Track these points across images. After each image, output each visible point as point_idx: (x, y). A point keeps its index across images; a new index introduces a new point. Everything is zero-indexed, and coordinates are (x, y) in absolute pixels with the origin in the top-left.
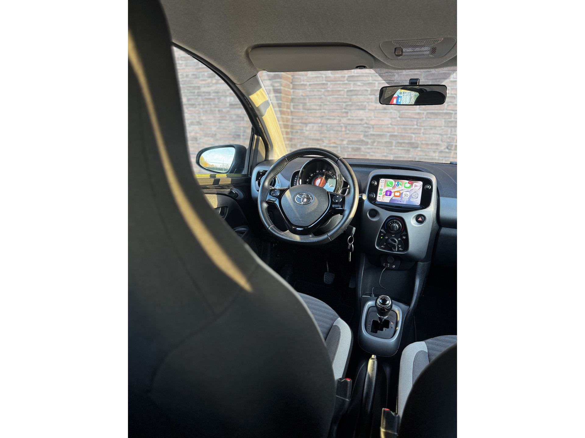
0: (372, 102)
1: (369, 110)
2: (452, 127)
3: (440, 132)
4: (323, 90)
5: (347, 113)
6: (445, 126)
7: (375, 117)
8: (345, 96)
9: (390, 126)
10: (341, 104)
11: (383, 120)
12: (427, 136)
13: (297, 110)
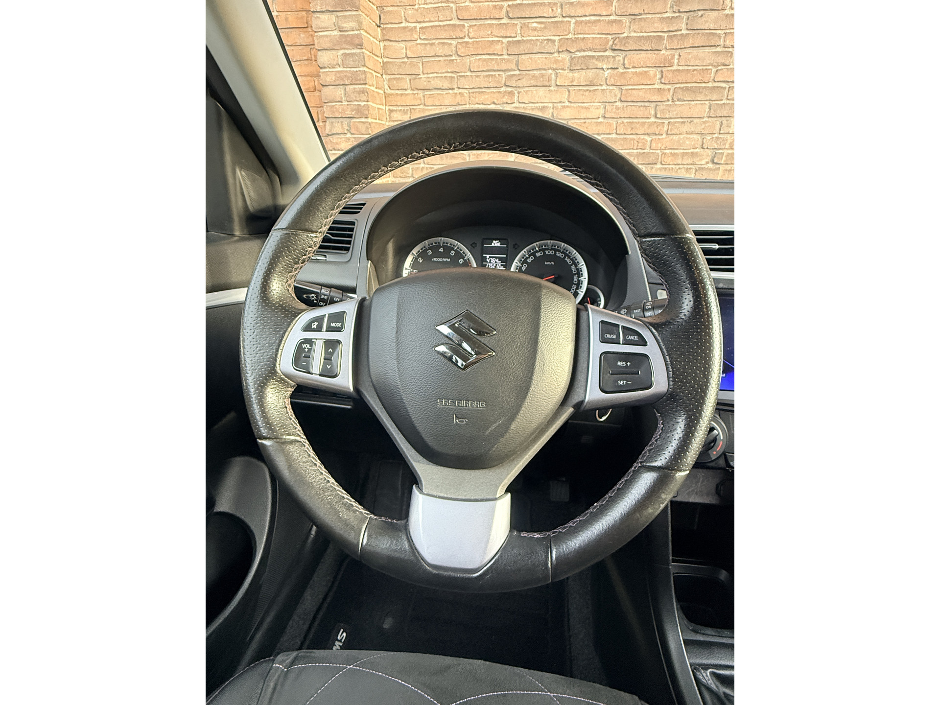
0: (563, 69)
1: (557, 85)
2: (724, 117)
3: (699, 129)
4: (454, 42)
5: (511, 94)
6: (709, 117)
7: (569, 101)
8: (506, 57)
9: (601, 120)
10: (497, 73)
11: (587, 108)
12: (675, 137)
13: (399, 92)
